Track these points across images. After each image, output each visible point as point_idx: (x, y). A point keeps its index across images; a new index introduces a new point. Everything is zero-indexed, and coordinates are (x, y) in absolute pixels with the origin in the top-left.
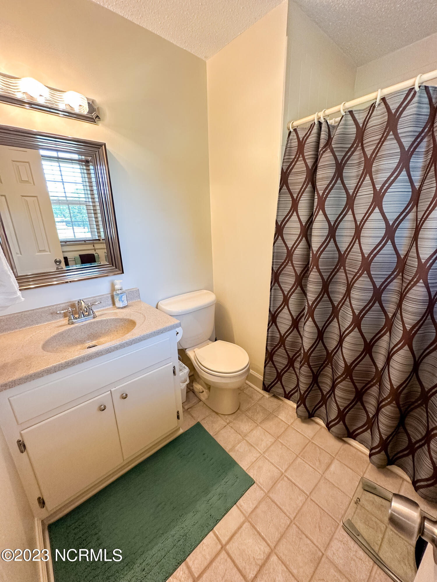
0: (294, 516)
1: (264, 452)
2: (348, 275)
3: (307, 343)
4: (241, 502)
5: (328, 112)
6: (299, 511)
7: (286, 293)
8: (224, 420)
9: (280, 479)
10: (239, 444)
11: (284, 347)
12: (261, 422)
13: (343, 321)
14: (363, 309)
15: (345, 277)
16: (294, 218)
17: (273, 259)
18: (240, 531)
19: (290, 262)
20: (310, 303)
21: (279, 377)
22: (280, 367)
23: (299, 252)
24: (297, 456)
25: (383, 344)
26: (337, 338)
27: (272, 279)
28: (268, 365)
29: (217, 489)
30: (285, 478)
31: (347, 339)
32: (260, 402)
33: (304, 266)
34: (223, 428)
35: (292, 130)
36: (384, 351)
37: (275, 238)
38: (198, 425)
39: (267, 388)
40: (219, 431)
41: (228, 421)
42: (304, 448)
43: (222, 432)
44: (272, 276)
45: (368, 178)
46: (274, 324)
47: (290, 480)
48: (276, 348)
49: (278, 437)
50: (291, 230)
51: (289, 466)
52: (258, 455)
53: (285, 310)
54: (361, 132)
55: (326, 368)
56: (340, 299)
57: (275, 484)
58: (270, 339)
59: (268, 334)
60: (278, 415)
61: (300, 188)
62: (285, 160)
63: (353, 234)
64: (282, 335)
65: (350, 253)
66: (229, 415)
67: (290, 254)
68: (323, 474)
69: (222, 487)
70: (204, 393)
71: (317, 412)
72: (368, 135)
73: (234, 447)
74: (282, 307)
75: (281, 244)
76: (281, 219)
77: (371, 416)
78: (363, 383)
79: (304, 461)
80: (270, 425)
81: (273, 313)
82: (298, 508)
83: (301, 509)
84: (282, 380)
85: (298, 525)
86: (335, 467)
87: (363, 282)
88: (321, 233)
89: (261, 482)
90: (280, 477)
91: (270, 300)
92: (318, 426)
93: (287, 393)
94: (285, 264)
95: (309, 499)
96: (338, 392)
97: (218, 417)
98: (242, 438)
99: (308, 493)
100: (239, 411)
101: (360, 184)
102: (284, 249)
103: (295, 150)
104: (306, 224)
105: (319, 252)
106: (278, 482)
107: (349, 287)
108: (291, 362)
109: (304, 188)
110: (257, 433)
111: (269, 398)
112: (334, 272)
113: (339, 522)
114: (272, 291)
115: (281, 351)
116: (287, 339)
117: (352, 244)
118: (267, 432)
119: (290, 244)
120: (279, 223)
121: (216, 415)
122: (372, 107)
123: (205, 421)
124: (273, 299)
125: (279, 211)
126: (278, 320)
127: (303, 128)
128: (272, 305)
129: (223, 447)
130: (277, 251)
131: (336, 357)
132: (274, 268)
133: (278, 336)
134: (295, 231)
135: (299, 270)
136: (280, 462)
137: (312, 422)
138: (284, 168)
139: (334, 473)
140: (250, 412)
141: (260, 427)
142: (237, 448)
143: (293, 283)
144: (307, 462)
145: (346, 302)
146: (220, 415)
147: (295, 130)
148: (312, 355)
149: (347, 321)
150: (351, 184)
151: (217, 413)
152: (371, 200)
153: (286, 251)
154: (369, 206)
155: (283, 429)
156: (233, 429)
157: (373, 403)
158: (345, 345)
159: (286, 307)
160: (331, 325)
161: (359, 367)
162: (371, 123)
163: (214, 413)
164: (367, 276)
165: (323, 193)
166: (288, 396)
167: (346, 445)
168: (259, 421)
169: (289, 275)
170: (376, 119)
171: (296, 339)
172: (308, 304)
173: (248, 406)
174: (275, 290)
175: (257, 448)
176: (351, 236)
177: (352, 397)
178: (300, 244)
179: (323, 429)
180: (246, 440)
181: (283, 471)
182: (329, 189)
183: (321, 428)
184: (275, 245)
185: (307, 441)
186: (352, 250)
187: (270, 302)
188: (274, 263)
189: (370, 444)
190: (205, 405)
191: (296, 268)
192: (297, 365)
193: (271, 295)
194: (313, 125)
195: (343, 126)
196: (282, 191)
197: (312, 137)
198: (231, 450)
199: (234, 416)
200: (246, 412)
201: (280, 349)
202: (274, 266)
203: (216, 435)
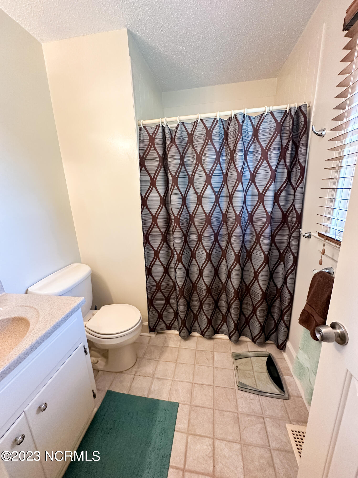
0: (213, 405)
1: (173, 378)
2: (198, 229)
3: (180, 282)
4: (177, 425)
5: (169, 119)
6: (214, 399)
7: (156, 249)
8: (130, 374)
9: (193, 388)
10: (152, 385)
11: (161, 291)
12: (159, 357)
13: (200, 259)
14: (211, 248)
15: (196, 230)
16: (154, 192)
17: (143, 225)
18: (189, 447)
19: (155, 225)
20: (178, 252)
21: (160, 316)
22: (159, 308)
23: (161, 217)
24: (194, 365)
25: (223, 266)
26: (197, 272)
27: (144, 240)
28: (151, 310)
29: (156, 431)
30: (196, 385)
31: (205, 270)
32: (150, 343)
33: (167, 226)
34: (133, 381)
35: (142, 127)
36: (224, 271)
37: (142, 208)
38: (109, 393)
39: (152, 330)
40: (131, 386)
41: (134, 373)
42: (195, 358)
43: (134, 384)
44: (144, 238)
45: (200, 166)
46: (150, 276)
47: (199, 384)
48: (155, 294)
49: (176, 361)
50: (153, 201)
51: (194, 375)
52: (171, 382)
53: (158, 262)
54: (191, 137)
55: (193, 295)
56: (195, 245)
57: (191, 394)
58: (149, 288)
59: (147, 285)
60: (168, 345)
61: (156, 170)
62: (141, 148)
63: (197, 202)
64: (158, 282)
65: (196, 214)
66: (132, 367)
67: (155, 219)
68: (213, 366)
69: (158, 427)
70: (99, 361)
71: (193, 328)
72: (196, 140)
73: (150, 390)
74: (154, 261)
75: (147, 212)
76: (144, 193)
77: (224, 313)
78: (217, 295)
79: (199, 365)
80: (167, 355)
81: (148, 267)
82: (213, 398)
83: (214, 397)
84: (163, 317)
85: (218, 408)
86: (217, 357)
87: (208, 232)
88: (178, 202)
89: (183, 399)
90: (192, 386)
91: (145, 257)
92: (195, 338)
93: (168, 325)
94: (152, 227)
95: (215, 387)
96: (205, 307)
97: (123, 374)
98: (152, 378)
99: (212, 384)
100: (138, 359)
101: (195, 169)
102: (150, 216)
103: (147, 142)
104: (164, 196)
105: (179, 215)
106: (193, 390)
107: (200, 237)
108: (167, 301)
109: (159, 170)
110: (161, 367)
111: (155, 336)
112: (189, 227)
113: (234, 388)
114: (145, 250)
115: (159, 295)
116: (162, 284)
117: (197, 208)
118: (167, 362)
119: (154, 212)
120: (143, 196)
121: (121, 374)
122: (195, 123)
123: (114, 386)
124: (147, 256)
125: (142, 186)
126: (153, 271)
127: (150, 127)
128: (146, 262)
129: (141, 396)
130: (144, 218)
131: (199, 285)
132: (144, 232)
133: (155, 284)
134: (156, 202)
135: (163, 230)
136: (186, 377)
137: (192, 337)
138: (141, 154)
139: (218, 361)
140: (147, 355)
141: (161, 362)
142: (152, 389)
143: (161, 240)
144: (202, 365)
145: (199, 246)
146: (125, 372)
147: (144, 127)
148: (185, 289)
149: (202, 259)
150: (190, 169)
151: (120, 372)
152: (205, 180)
153: (151, 217)
154: (204, 184)
155: (177, 353)
156: (141, 376)
157: (224, 305)
158: (204, 274)
159: (157, 260)
160: (191, 264)
161: (214, 286)
162: (197, 133)
163: (118, 374)
164: (210, 227)
165: (176, 175)
166: (169, 328)
167: (215, 340)
168: (158, 357)
169: (156, 235)
170: (199, 131)
171: (169, 282)
172: (177, 253)
173: (143, 352)
174: (147, 248)
175: (168, 378)
176: (195, 203)
177: (213, 307)
178: (162, 211)
179: (199, 338)
180: (156, 378)
181: (192, 381)
182: (178, 172)
183: (197, 338)
184: (143, 213)
185: (195, 351)
186: (198, 211)
187: (145, 259)
188: (144, 228)
189: (227, 331)
190: (105, 372)
191: (161, 229)
192: (173, 301)
193: (145, 253)
194: (158, 126)
195: (180, 132)
196: (141, 171)
197: (159, 135)
198: (149, 393)
199: (136, 366)
200: (144, 357)
201: (157, 294)
202: (144, 230)
203: (129, 390)
